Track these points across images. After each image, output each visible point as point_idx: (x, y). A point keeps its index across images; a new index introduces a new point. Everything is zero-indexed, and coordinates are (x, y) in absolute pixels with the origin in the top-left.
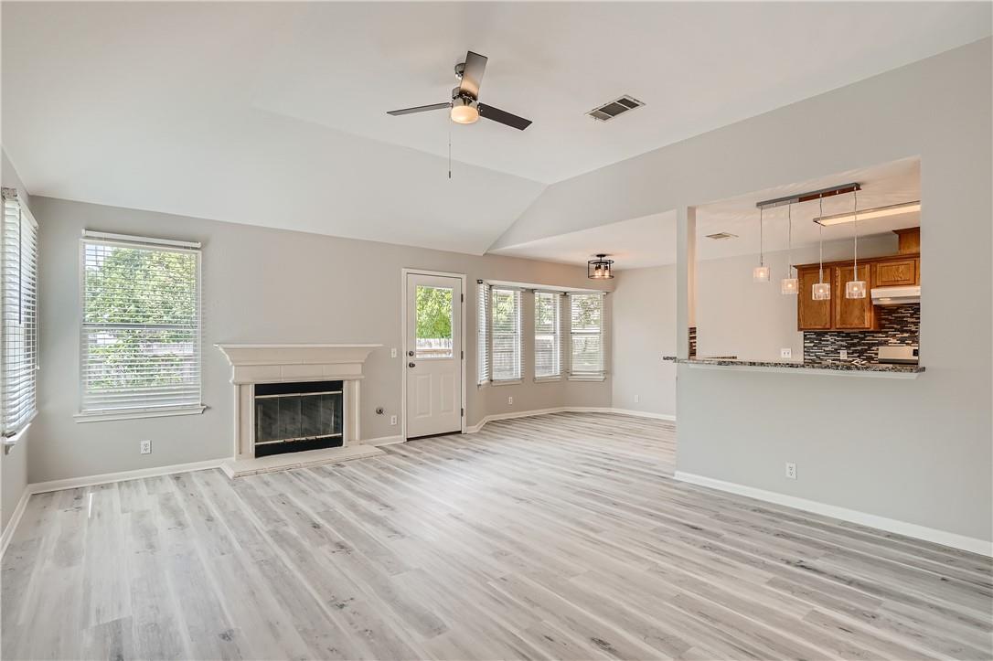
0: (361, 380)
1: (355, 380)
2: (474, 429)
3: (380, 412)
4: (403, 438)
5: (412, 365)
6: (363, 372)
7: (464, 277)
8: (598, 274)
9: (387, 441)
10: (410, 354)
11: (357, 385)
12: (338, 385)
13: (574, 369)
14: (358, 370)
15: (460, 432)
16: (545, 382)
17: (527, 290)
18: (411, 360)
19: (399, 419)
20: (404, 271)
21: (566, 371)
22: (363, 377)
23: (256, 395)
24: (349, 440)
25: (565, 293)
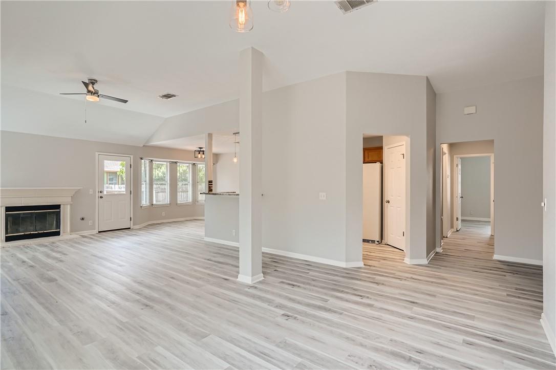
0: (71, 204)
1: (67, 204)
2: (137, 227)
3: (83, 219)
4: (96, 231)
5: (101, 197)
6: (72, 201)
7: (132, 156)
8: (199, 156)
9: (86, 233)
10: (101, 192)
11: (69, 207)
12: (58, 207)
13: (199, 199)
14: (69, 199)
15: (130, 228)
16: (182, 205)
17: (172, 162)
18: (101, 195)
19: (94, 222)
20: (97, 154)
21: (195, 199)
22: (72, 203)
23: (6, 211)
24: (64, 233)
25: (194, 164)
